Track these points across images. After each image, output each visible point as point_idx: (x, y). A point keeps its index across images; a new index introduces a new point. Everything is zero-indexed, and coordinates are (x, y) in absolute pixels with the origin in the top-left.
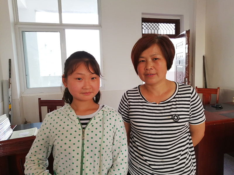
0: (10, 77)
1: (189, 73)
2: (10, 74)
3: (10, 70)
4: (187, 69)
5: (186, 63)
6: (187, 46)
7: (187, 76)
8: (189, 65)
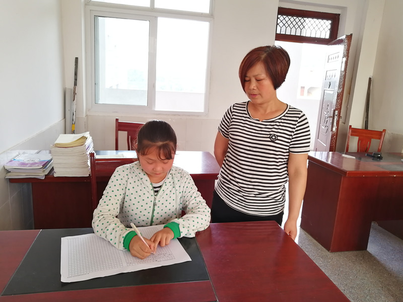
0: (75, 84)
1: (341, 103)
2: (76, 80)
3: (76, 74)
4: (340, 96)
5: (339, 88)
6: (345, 59)
7: (339, 108)
8: (343, 90)
